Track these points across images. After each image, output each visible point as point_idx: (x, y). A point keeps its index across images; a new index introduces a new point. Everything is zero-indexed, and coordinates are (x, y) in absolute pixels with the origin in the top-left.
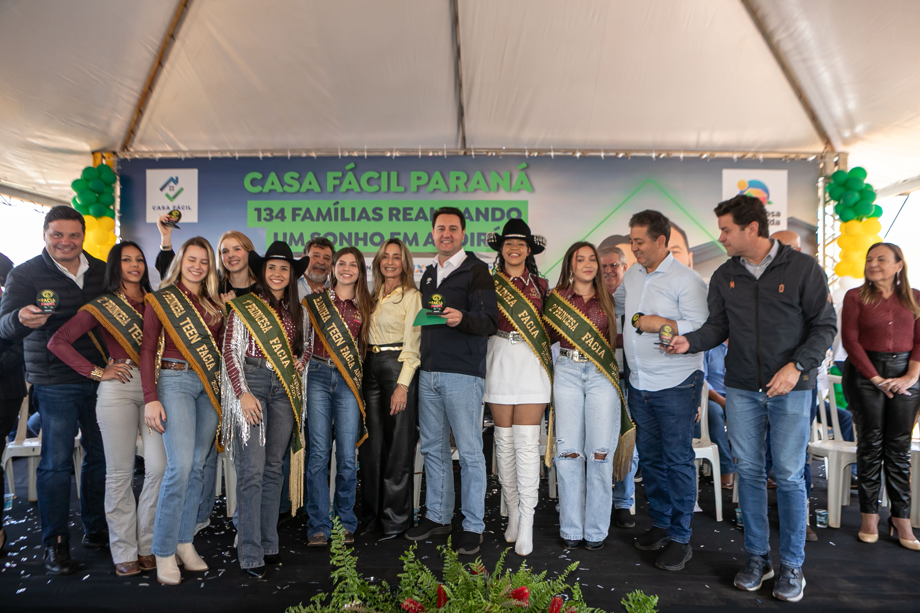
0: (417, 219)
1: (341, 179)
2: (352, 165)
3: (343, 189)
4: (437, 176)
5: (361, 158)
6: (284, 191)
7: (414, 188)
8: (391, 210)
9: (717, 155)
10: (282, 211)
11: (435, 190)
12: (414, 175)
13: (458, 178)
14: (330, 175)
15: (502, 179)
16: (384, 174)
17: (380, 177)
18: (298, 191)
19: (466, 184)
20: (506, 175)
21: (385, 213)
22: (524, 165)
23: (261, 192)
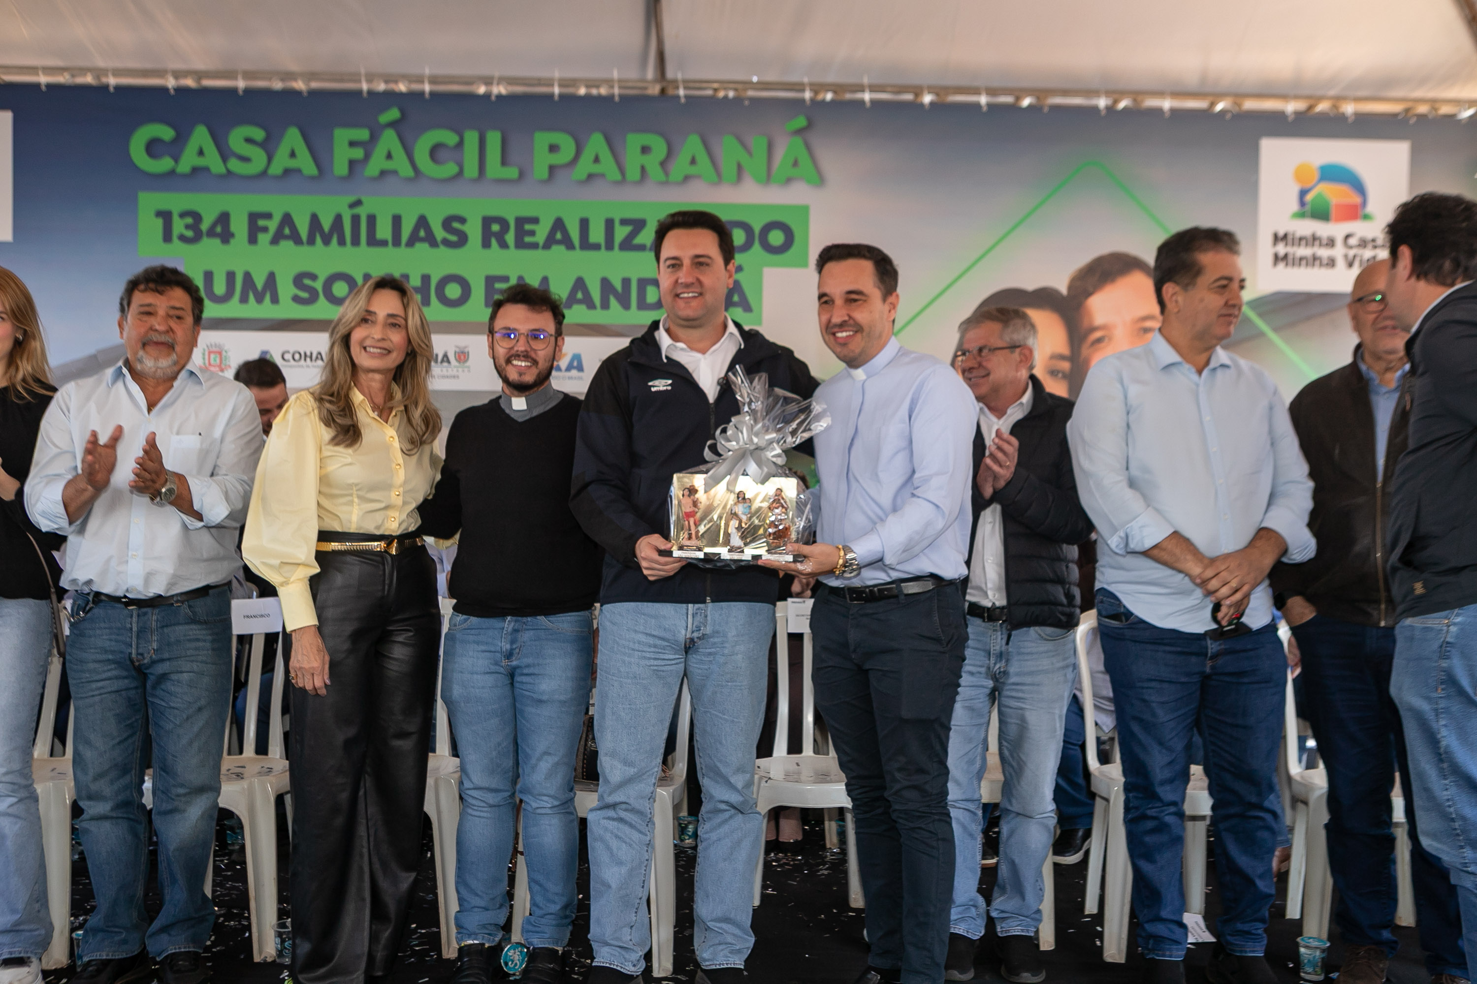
0: (549, 242)
1: (368, 146)
2: (393, 114)
3: (373, 168)
4: (596, 143)
5: (415, 96)
6: (229, 172)
7: (540, 171)
8: (487, 221)
9: (1250, 105)
10: (224, 218)
11: (590, 177)
12: (542, 139)
13: (645, 150)
14: (342, 136)
15: (750, 153)
16: (471, 138)
17: (460, 145)
18: (264, 174)
19: (663, 164)
20: (759, 143)
21: (473, 230)
22: (801, 122)
23: (172, 173)
